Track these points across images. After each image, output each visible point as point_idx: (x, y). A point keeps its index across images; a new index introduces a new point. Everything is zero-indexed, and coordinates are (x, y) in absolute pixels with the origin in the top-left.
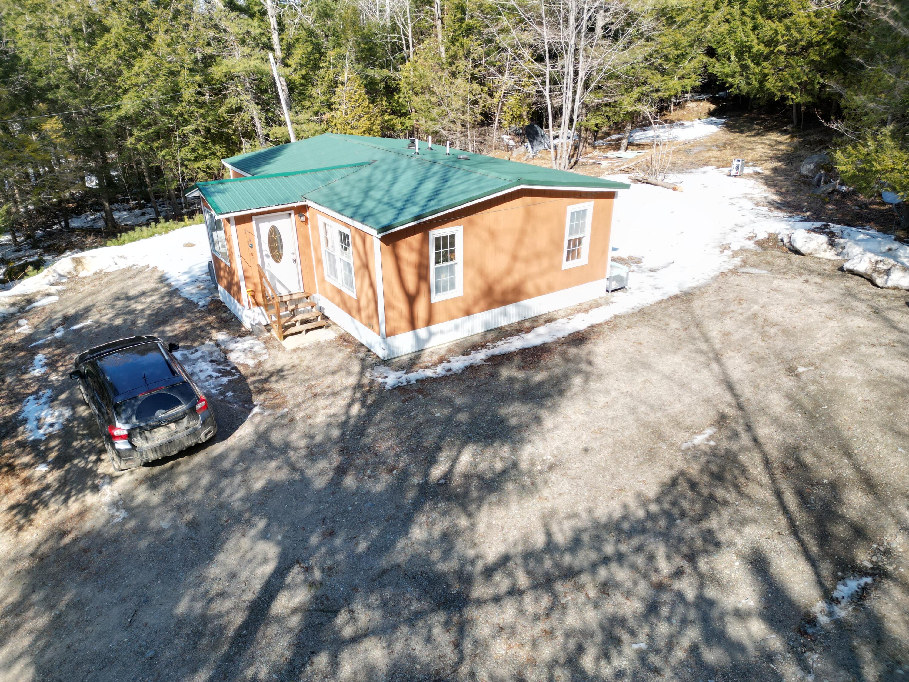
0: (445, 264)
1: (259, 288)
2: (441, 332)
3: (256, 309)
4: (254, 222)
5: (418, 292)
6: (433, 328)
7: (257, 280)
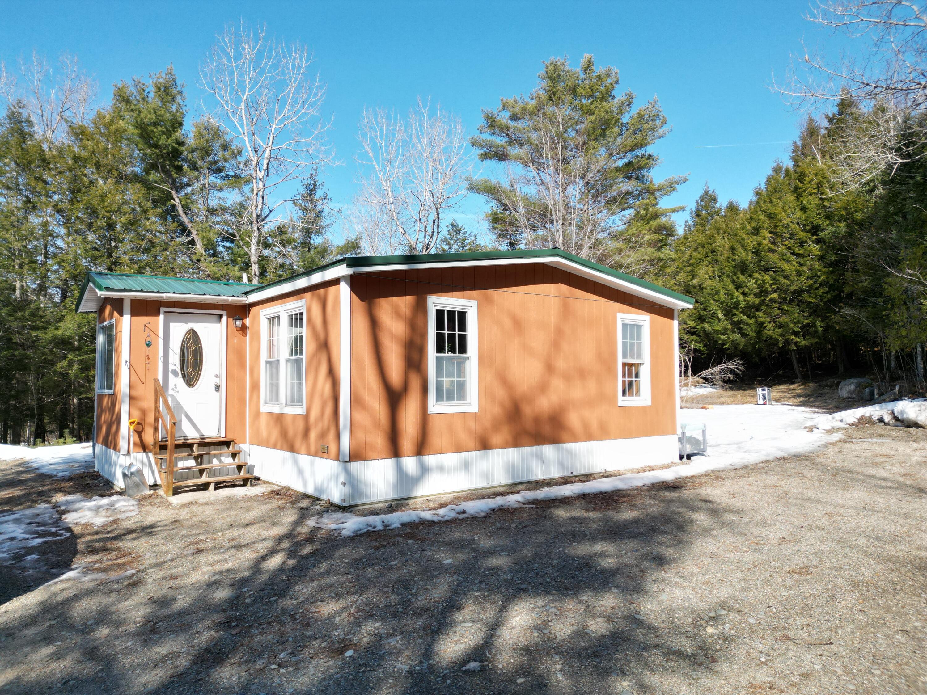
0: (451, 354)
1: (151, 418)
2: (441, 469)
3: (141, 455)
4: (162, 317)
5: (405, 388)
6: (430, 459)
7: (149, 404)
